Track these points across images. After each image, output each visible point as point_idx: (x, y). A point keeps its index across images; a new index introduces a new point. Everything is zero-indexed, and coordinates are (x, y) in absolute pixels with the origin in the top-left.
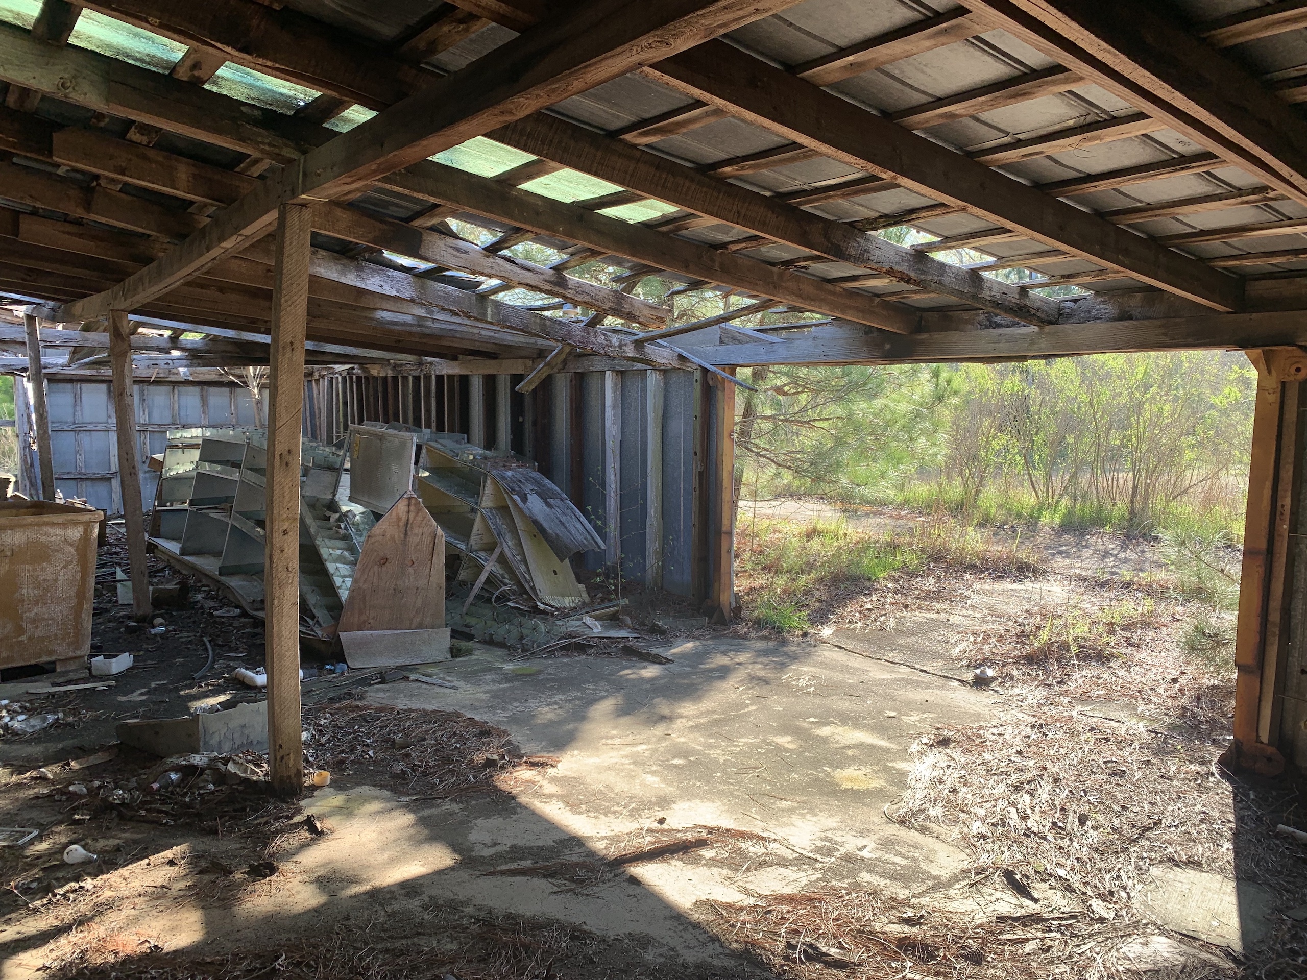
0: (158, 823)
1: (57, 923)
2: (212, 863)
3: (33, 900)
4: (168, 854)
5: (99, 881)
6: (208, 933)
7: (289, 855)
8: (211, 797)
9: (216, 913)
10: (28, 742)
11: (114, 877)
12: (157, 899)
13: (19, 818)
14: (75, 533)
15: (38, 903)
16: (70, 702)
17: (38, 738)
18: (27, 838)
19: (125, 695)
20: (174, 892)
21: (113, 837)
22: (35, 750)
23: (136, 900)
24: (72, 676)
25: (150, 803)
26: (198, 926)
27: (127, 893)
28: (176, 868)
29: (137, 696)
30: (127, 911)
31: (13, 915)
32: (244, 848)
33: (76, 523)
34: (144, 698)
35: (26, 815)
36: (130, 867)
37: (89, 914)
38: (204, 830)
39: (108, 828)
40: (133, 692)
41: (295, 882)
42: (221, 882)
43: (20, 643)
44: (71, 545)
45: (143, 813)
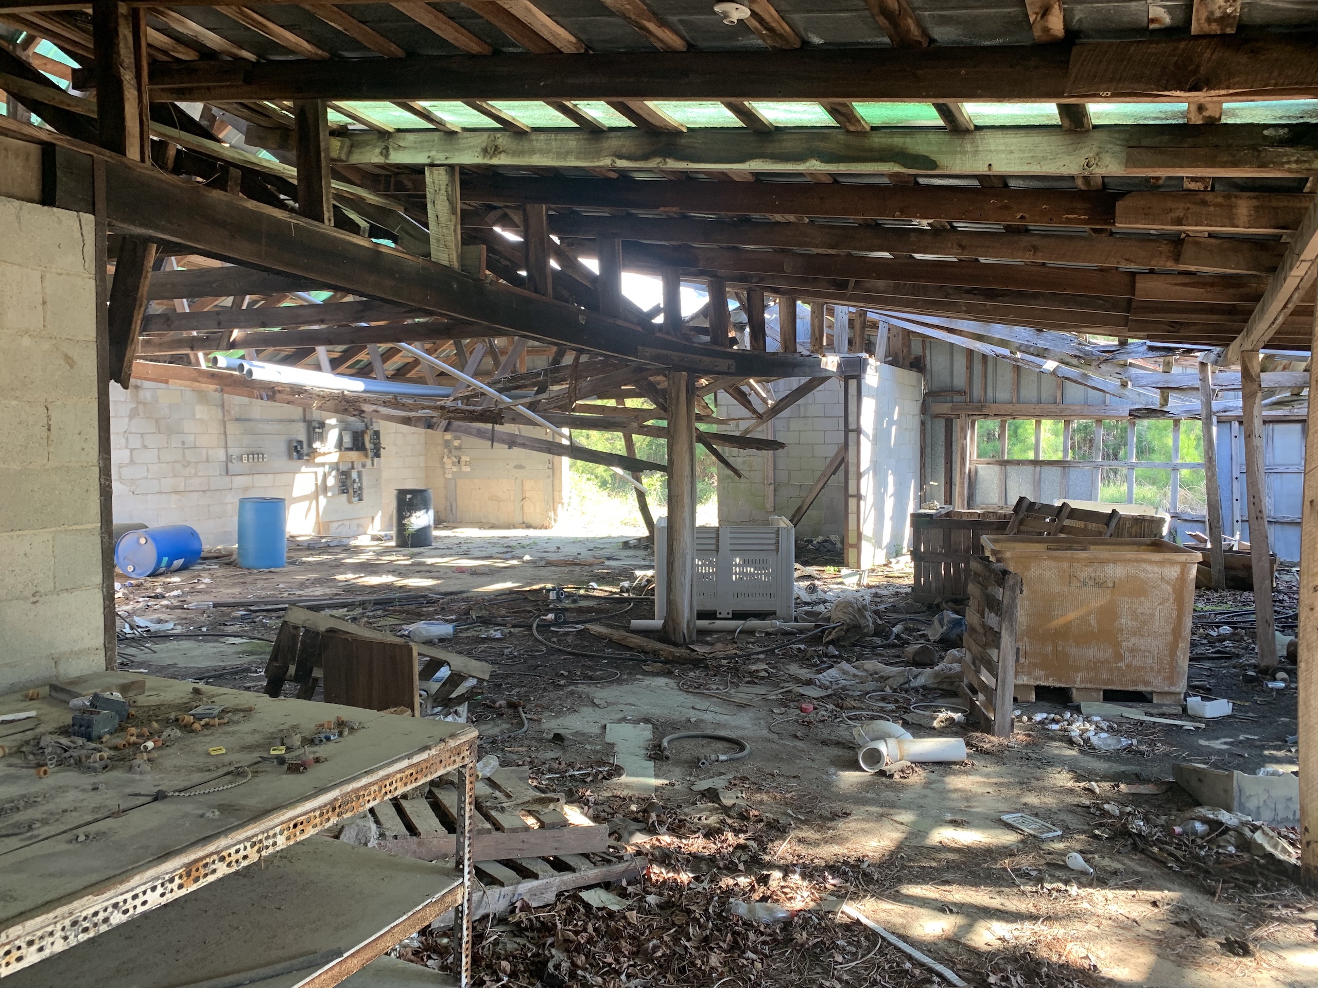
0: (1164, 863)
1: (1033, 910)
2: (1191, 920)
3: (1025, 884)
4: (1156, 895)
5: (1083, 892)
6: (1148, 979)
7: (1276, 946)
8: (1228, 859)
9: (1168, 966)
10: (1100, 757)
11: (1098, 894)
12: (1123, 928)
13: (1055, 817)
14: (1173, 572)
15: (1028, 888)
16: (1153, 733)
17: (1108, 757)
18: (1051, 835)
19: (1208, 739)
20: (1141, 930)
21: (1118, 861)
22: (1101, 766)
23: (1104, 922)
24: (1165, 710)
25: (1166, 843)
26: (1143, 969)
27: (1100, 912)
28: (1156, 910)
29: (1218, 744)
30: (1091, 927)
31: (1007, 890)
32: (1234, 920)
33: (1173, 563)
34: (1225, 747)
35: (1062, 816)
36: (1117, 892)
37: (1061, 915)
38: (1204, 887)
39: (1119, 852)
40: (1217, 738)
41: (1266, 974)
42: (1192, 940)
43: (1119, 669)
44: (1168, 583)
45: (1156, 850)
